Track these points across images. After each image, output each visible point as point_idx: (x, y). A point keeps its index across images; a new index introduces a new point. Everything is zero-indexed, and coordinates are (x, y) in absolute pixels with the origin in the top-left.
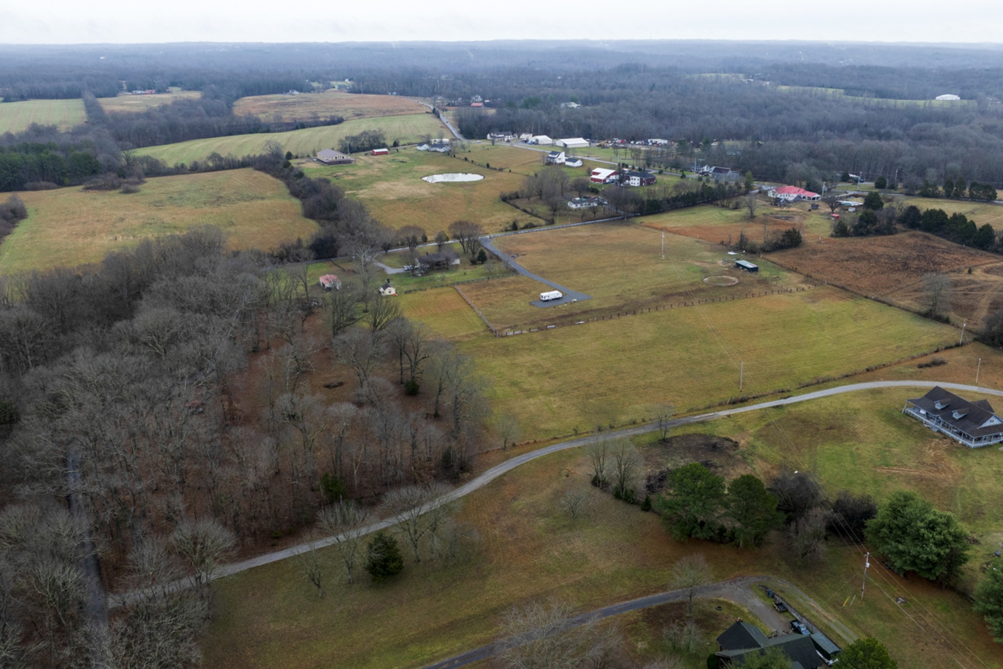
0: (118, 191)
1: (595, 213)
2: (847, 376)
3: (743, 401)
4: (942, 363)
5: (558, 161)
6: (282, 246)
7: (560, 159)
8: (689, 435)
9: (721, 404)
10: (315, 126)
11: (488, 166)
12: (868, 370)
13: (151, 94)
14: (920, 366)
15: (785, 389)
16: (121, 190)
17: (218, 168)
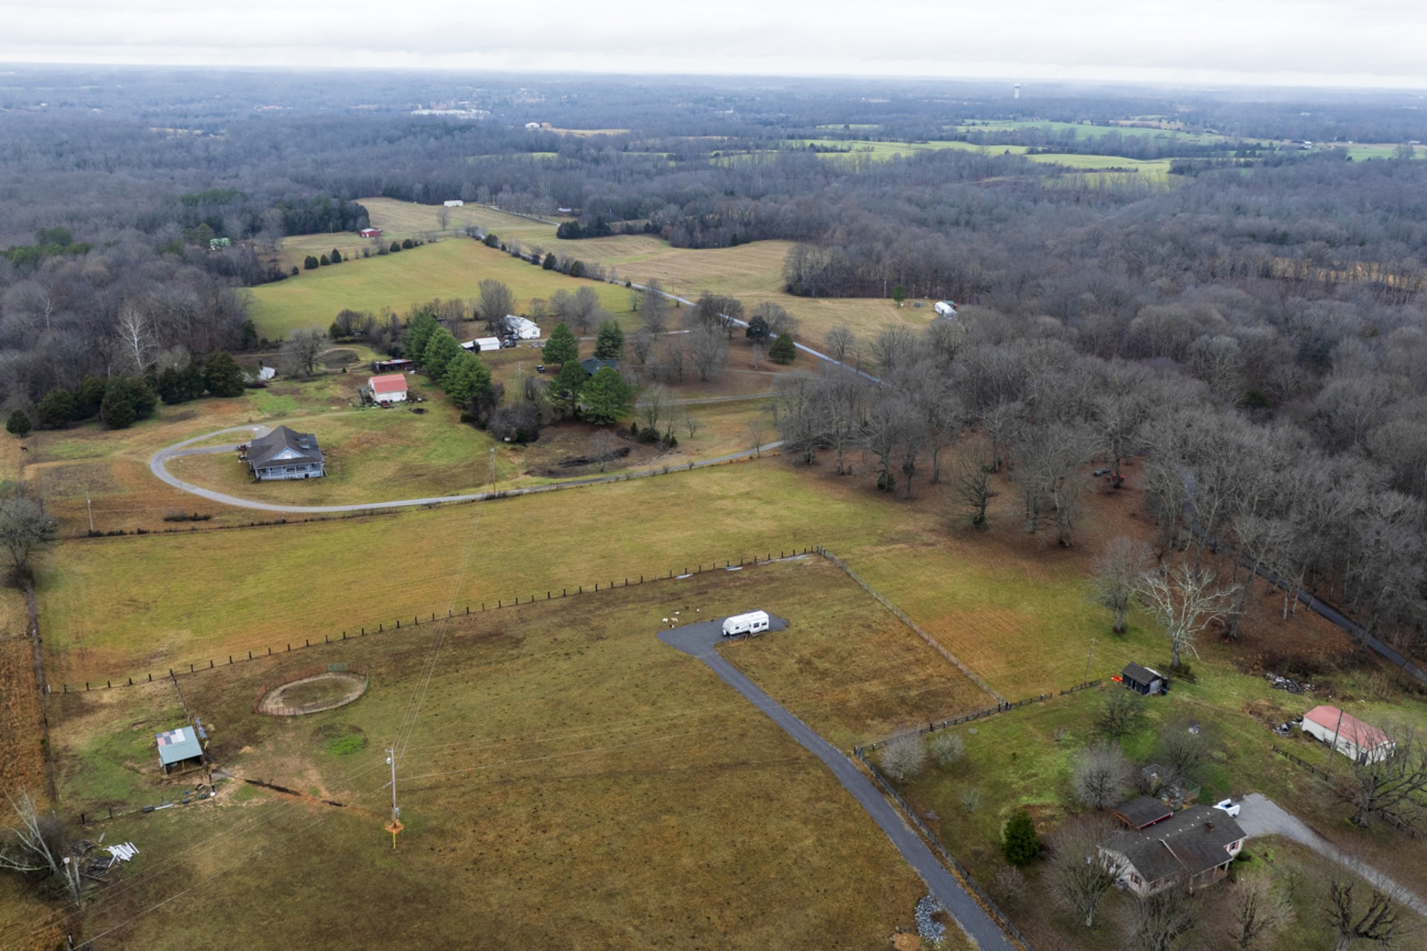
4: (167, 520)
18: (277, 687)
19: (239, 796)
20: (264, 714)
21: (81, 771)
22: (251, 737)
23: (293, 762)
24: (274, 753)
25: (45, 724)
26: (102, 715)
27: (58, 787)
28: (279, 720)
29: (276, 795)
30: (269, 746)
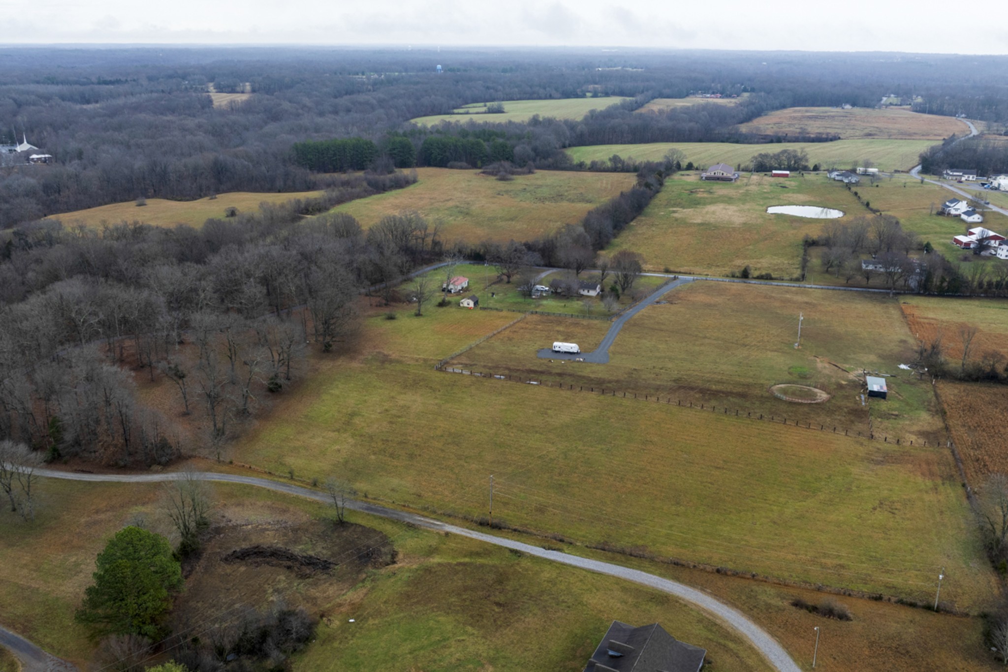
0: (495, 178)
1: (868, 279)
2: (676, 564)
3: (496, 527)
4: (843, 617)
5: (953, 212)
6: (484, 245)
7: (957, 210)
8: (375, 531)
9: (465, 519)
10: (794, 142)
11: (868, 204)
12: (718, 571)
13: (717, 98)
14: (798, 604)
15: (566, 539)
16: (497, 177)
17: (614, 170)
18: (816, 404)
19: (853, 370)
20: (828, 393)
21: (924, 402)
22: (841, 387)
23: (827, 372)
24: (832, 377)
25: (947, 428)
26: (915, 428)
27: (934, 398)
28: (823, 388)
29: (839, 365)
30: (833, 380)
